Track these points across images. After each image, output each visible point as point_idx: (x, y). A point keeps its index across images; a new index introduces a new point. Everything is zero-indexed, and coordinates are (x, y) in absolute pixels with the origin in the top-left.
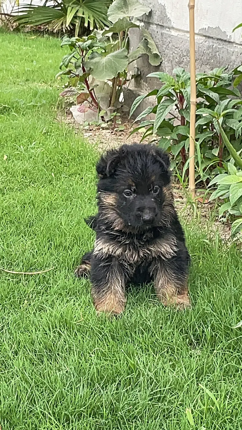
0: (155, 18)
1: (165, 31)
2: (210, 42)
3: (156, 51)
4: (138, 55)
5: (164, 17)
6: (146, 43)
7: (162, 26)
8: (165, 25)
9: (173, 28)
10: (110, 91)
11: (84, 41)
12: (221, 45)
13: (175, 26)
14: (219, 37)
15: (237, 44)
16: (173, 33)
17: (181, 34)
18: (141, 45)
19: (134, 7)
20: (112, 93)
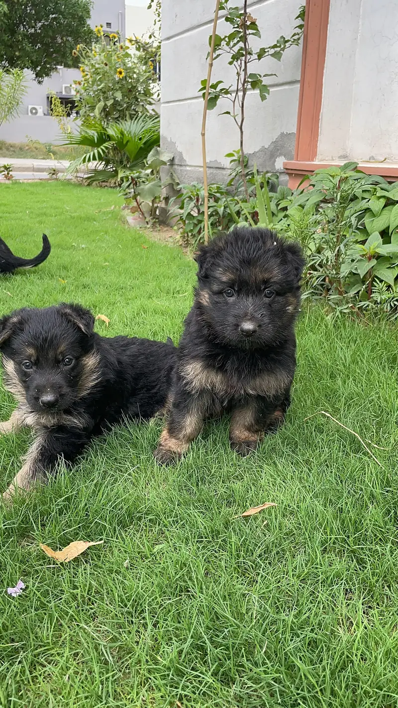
0: (176, 161)
1: (182, 168)
2: (211, 170)
3: (177, 181)
4: (167, 183)
5: (182, 159)
6: (172, 176)
7: (181, 165)
8: (183, 164)
9: (188, 165)
10: (150, 208)
11: (134, 174)
12: (219, 171)
13: (189, 164)
14: (217, 166)
15: (228, 169)
16: (188, 168)
17: (193, 168)
18: (168, 178)
19: (163, 155)
20: (152, 210)
